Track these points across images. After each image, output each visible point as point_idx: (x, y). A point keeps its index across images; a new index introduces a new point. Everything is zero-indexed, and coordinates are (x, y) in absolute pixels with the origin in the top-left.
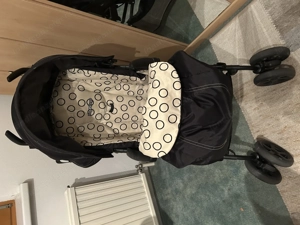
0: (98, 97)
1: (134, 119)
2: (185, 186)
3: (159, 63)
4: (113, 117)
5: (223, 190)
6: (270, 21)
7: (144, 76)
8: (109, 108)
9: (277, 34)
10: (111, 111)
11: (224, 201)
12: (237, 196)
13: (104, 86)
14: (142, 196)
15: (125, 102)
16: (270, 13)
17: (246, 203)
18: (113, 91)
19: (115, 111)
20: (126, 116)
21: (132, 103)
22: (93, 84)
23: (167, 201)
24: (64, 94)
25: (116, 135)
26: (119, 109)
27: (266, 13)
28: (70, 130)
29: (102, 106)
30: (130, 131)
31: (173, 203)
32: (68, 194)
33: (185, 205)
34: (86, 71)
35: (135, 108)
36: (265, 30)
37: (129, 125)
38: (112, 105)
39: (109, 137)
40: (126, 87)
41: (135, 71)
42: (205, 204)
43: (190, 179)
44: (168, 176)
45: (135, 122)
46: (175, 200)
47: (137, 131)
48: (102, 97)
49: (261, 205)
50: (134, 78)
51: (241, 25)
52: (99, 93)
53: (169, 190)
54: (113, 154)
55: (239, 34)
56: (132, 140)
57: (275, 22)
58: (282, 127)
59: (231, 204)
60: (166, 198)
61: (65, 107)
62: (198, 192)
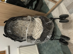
2: (46, 48)
3: (37, 18)
5: (55, 49)
8: (26, 28)
9: (67, 10)
12: (59, 50)
16: (65, 5)
17: (61, 52)
23: (42, 52)
27: (64, 6)
33: (46, 53)
36: (64, 10)
42: (51, 52)
43: (48, 46)
46: (44, 51)
51: (58, 9)
52: (24, 25)
53: (43, 49)
55: (58, 11)
57: (66, 8)
58: (69, 33)
59: (57, 52)
60: (42, 51)
62: (49, 49)
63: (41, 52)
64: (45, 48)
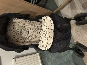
1: (36, 36)
3: (46, 17)
4: (29, 35)
5: (64, 59)
6: (80, 5)
7: (40, 21)
9: (83, 9)
10: (28, 33)
11: (65, 62)
12: (69, 61)
13: (26, 25)
14: (38, 60)
15: (33, 30)
16: (80, 2)
17: (72, 63)
18: (29, 26)
19: (29, 33)
20: (33, 35)
21: (35, 31)
22: (22, 24)
23: (46, 62)
24: (12, 27)
25: (30, 42)
26: (31, 32)
28: (14, 40)
29: (25, 31)
30: (35, 40)
31: (48, 62)
32: (13, 61)
33: (52, 63)
34: (20, 19)
35: (37, 32)
36: (79, 8)
37: (34, 38)
38: (29, 31)
39: (27, 42)
40: (34, 25)
41: (37, 20)
42: (58, 63)
43: (53, 55)
44: (46, 54)
45: (36, 37)
46: (48, 61)
47: (37, 40)
48: (25, 28)
49: (77, 64)
50: (36, 22)
53: (47, 58)
54: (29, 48)
55: (70, 9)
56: (35, 43)
57: (82, 5)
58: (84, 39)
59: (67, 63)
60: (45, 60)
61: (12, 32)
62: (56, 59)
63: (44, 63)
64: (51, 57)
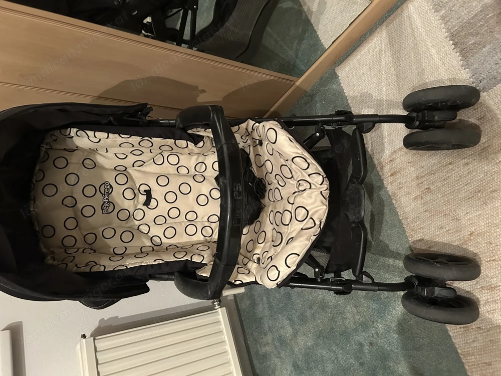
0: (122, 179)
1: (191, 216)
4: (151, 214)
7: (201, 138)
8: (142, 198)
10: (147, 203)
13: (132, 159)
15: (174, 186)
18: (151, 168)
19: (153, 203)
20: (174, 213)
21: (185, 189)
22: (110, 154)
24: (55, 176)
25: (157, 248)
26: (161, 199)
29: (129, 194)
30: (181, 239)
31: (275, 360)
32: (82, 349)
33: (296, 367)
35: (193, 196)
37: (181, 230)
38: (148, 193)
39: (142, 253)
40: (173, 159)
41: (184, 130)
45: (191, 222)
46: (279, 356)
47: (194, 239)
48: (128, 178)
50: (183, 143)
52: (124, 171)
60: (263, 350)
